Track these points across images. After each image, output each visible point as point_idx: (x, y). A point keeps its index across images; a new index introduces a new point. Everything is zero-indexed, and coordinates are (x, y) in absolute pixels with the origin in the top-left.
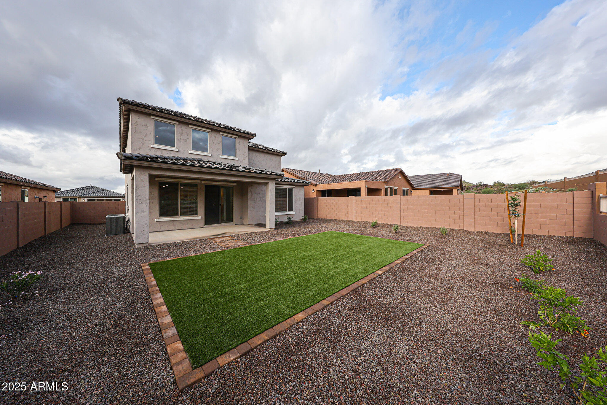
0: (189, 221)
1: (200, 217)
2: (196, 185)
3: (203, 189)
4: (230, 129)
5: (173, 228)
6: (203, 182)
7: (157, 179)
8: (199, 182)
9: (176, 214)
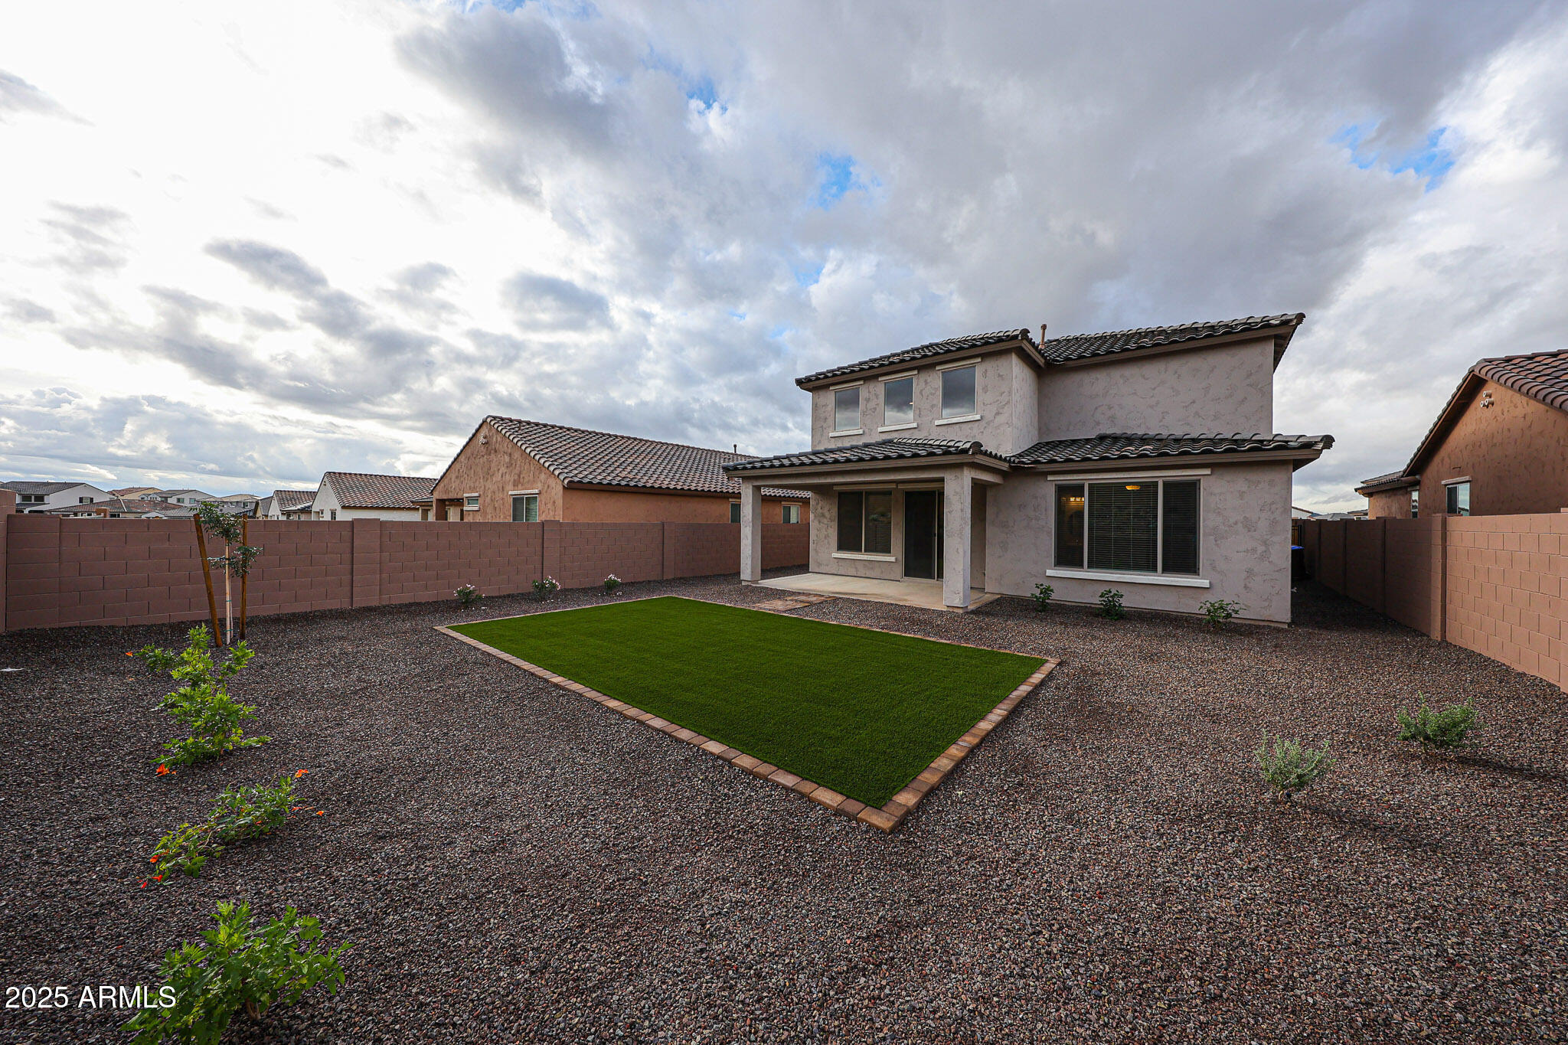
0: (877, 564)
1: (893, 559)
2: (888, 493)
3: (902, 499)
4: (961, 349)
5: (853, 572)
6: (900, 487)
7: (835, 488)
8: (893, 486)
9: (858, 549)
